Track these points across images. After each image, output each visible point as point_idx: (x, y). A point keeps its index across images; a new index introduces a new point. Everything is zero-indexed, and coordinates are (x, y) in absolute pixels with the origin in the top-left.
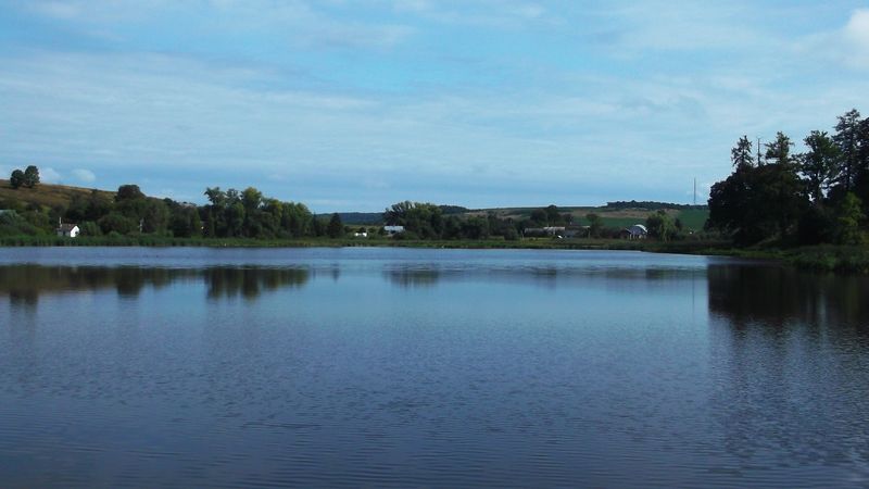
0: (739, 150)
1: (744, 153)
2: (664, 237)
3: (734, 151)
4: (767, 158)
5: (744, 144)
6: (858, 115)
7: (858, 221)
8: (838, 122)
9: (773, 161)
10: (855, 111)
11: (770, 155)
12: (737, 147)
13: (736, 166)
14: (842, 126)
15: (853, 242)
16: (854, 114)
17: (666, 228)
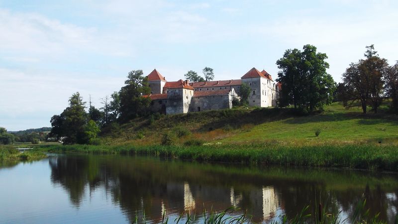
7: (97, 133)
12: (71, 99)
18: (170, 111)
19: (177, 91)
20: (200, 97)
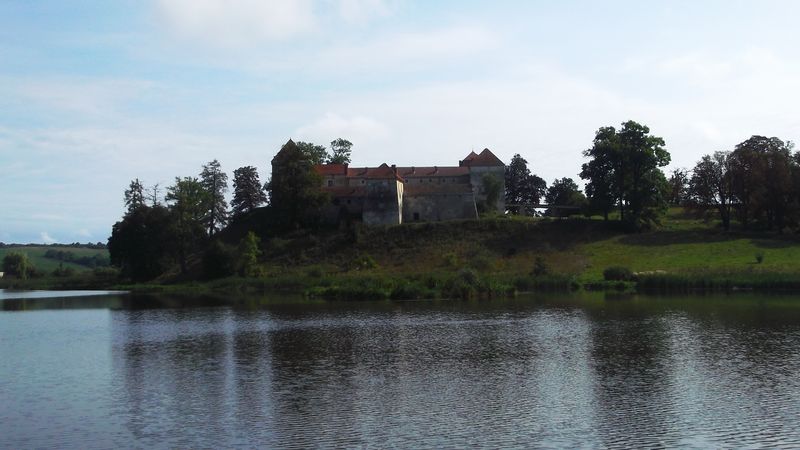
0: (131, 192)
1: (135, 195)
2: (24, 276)
3: (127, 193)
4: (166, 200)
5: (136, 186)
6: (218, 165)
7: (257, 256)
8: (202, 170)
9: (172, 203)
10: (216, 161)
11: (170, 197)
12: (130, 189)
13: (128, 206)
14: (206, 174)
15: (253, 274)
16: (215, 164)
17: (25, 266)
18: (370, 218)
19: (385, 184)
20: (420, 195)
